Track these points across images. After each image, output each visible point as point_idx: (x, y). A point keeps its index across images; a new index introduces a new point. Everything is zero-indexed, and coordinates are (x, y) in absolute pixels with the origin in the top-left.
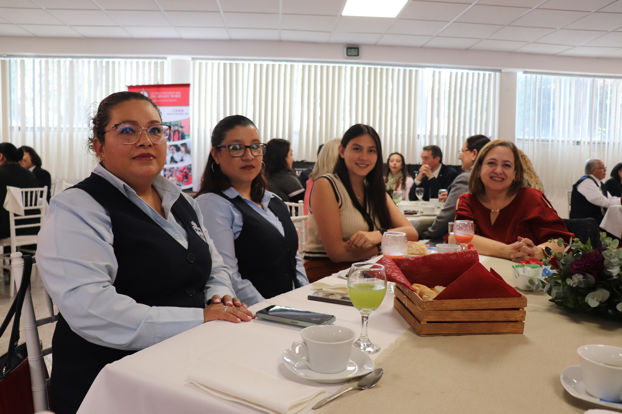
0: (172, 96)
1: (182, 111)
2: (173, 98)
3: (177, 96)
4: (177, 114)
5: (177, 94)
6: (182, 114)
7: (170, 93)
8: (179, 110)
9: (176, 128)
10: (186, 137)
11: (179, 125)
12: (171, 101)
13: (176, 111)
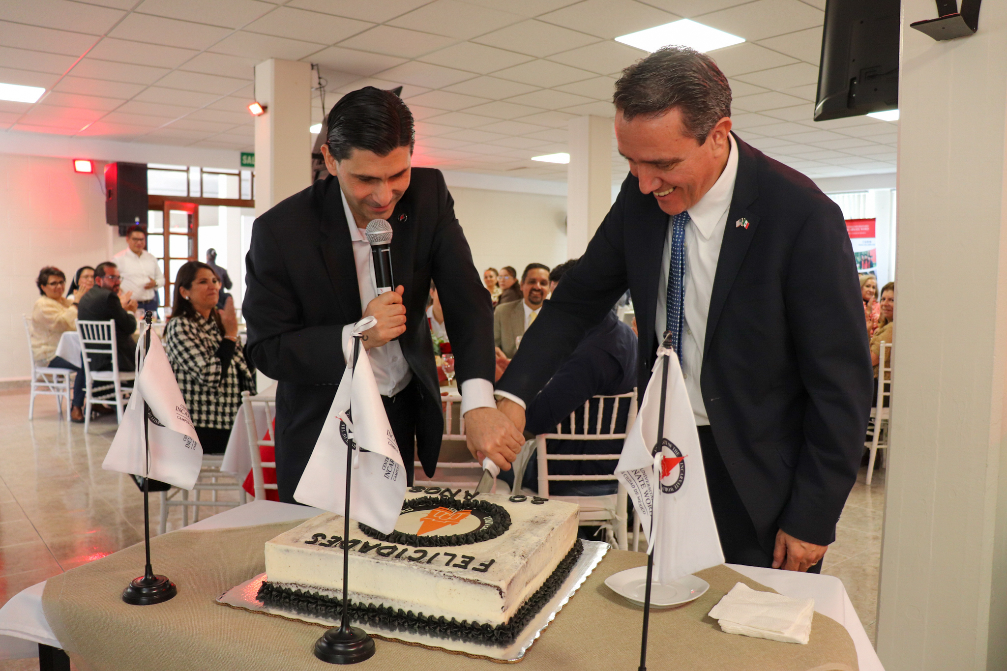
0: (862, 229)
1: (870, 242)
2: (863, 231)
3: (865, 229)
4: (866, 245)
5: (866, 228)
6: (870, 245)
7: (860, 226)
8: (868, 242)
9: (866, 257)
10: (874, 265)
11: (868, 255)
12: (861, 233)
13: (866, 242)
